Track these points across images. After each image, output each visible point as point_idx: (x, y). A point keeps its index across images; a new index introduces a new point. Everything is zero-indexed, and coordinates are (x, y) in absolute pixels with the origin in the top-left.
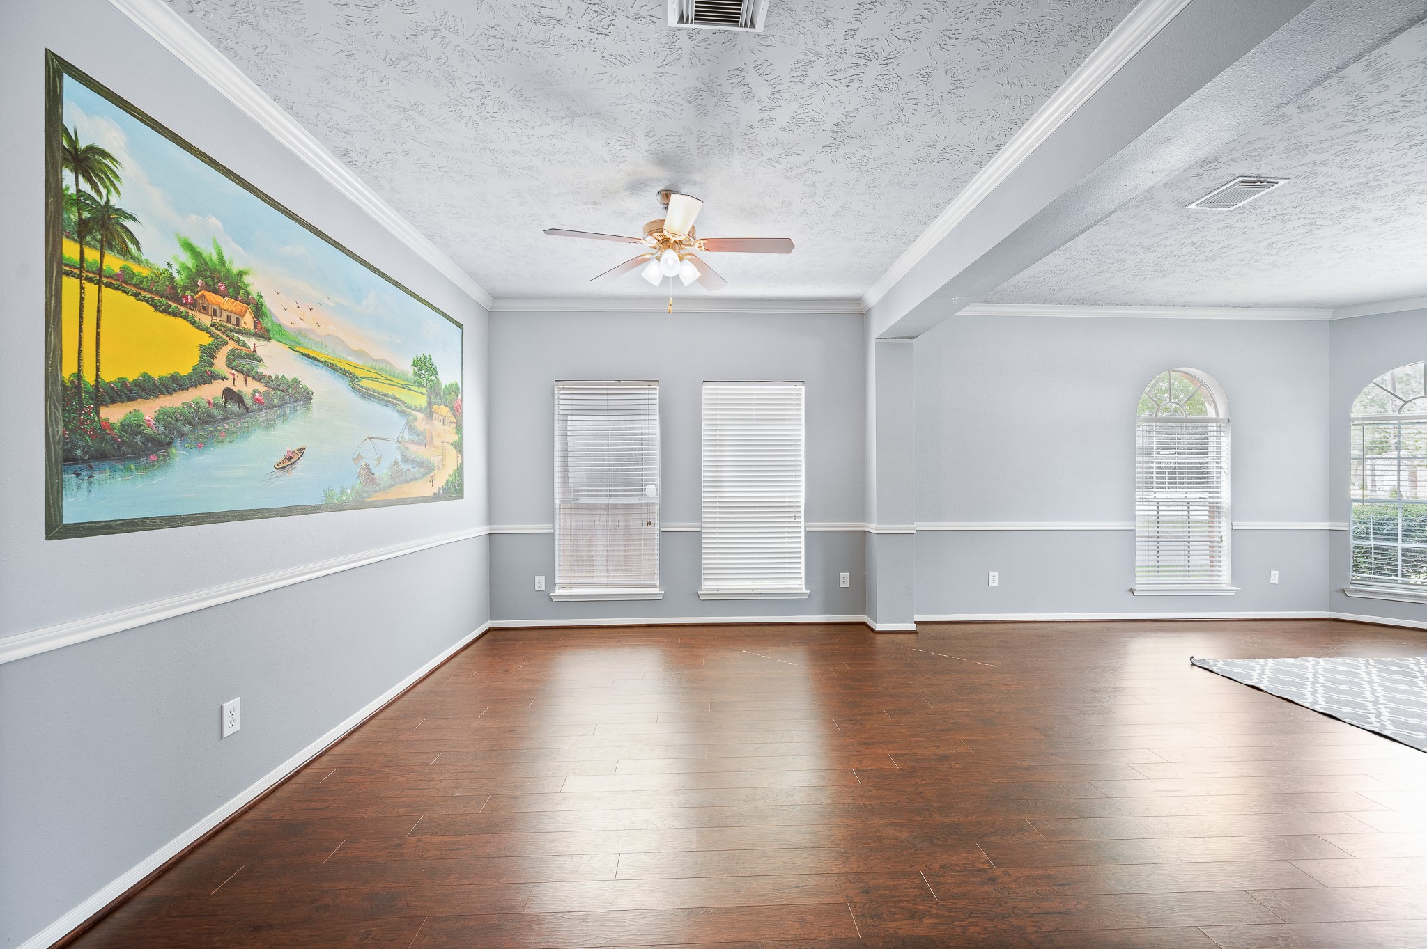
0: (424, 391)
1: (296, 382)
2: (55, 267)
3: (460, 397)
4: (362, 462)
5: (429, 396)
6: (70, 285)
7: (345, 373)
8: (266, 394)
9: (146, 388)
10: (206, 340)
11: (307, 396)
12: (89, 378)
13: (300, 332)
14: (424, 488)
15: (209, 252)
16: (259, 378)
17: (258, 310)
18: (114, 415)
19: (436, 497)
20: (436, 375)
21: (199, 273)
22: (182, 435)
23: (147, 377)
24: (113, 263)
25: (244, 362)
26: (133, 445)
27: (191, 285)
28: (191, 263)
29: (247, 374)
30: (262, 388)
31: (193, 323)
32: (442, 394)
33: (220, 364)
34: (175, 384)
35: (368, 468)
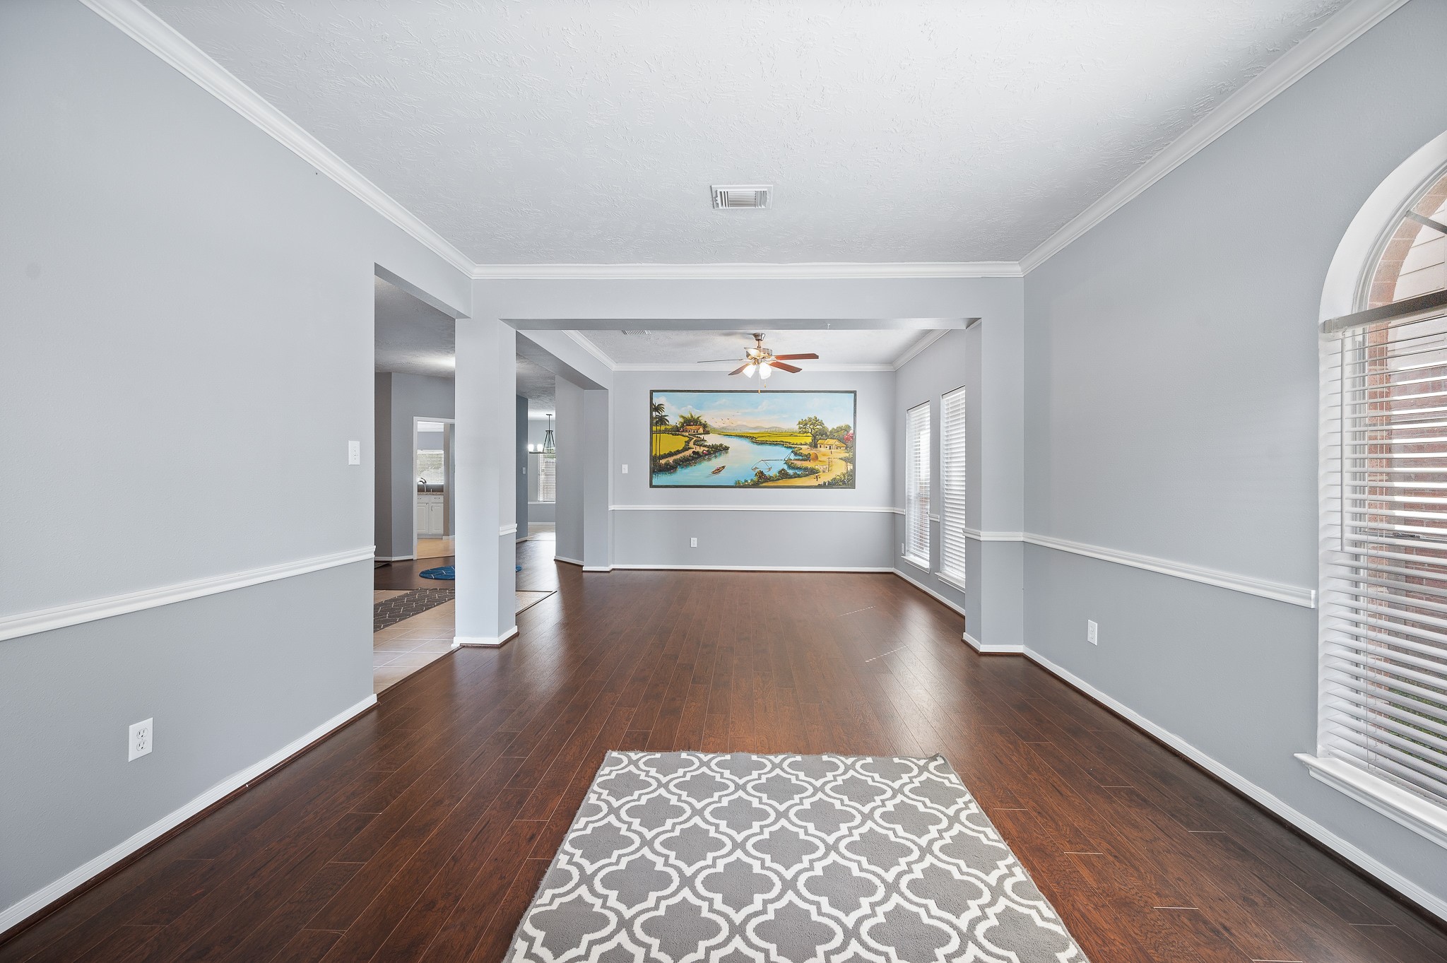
0: (809, 434)
1: (721, 445)
2: (652, 432)
3: (851, 432)
4: (758, 470)
5: (814, 436)
6: (654, 435)
7: (747, 437)
8: (707, 451)
9: (671, 454)
10: (687, 439)
11: (726, 449)
12: (658, 454)
13: (723, 428)
14: (811, 481)
15: (688, 416)
16: (705, 446)
17: (705, 426)
18: (663, 462)
19: (819, 486)
20: (822, 424)
21: (685, 422)
22: (679, 465)
23: (671, 452)
24: (663, 428)
25: (699, 443)
26: (667, 468)
27: (683, 426)
28: (682, 420)
29: (701, 446)
30: (706, 449)
31: (683, 436)
32: (828, 434)
33: (691, 444)
34: (678, 452)
35: (762, 472)
